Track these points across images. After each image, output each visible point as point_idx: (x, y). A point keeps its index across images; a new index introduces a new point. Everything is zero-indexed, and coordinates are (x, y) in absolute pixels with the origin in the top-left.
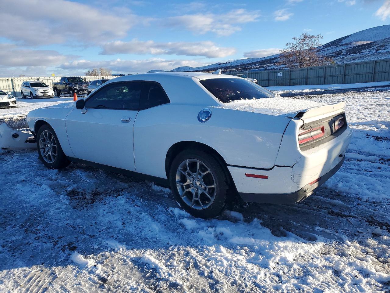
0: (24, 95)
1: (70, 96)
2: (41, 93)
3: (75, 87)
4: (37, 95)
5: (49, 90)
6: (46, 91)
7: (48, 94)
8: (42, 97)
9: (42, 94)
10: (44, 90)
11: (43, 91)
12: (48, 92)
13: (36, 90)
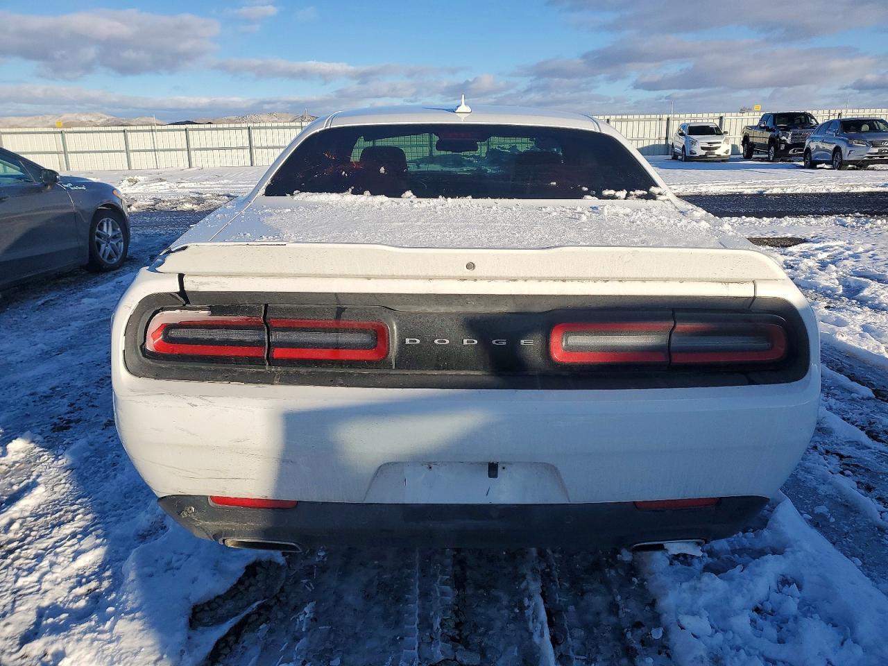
0: (674, 152)
1: (769, 158)
2: (703, 148)
3: (784, 138)
4: (693, 154)
5: (720, 143)
6: (715, 145)
7: (717, 152)
8: (702, 159)
9: (703, 153)
10: (709, 143)
11: (707, 146)
12: (716, 148)
13: (694, 142)
